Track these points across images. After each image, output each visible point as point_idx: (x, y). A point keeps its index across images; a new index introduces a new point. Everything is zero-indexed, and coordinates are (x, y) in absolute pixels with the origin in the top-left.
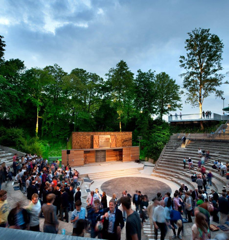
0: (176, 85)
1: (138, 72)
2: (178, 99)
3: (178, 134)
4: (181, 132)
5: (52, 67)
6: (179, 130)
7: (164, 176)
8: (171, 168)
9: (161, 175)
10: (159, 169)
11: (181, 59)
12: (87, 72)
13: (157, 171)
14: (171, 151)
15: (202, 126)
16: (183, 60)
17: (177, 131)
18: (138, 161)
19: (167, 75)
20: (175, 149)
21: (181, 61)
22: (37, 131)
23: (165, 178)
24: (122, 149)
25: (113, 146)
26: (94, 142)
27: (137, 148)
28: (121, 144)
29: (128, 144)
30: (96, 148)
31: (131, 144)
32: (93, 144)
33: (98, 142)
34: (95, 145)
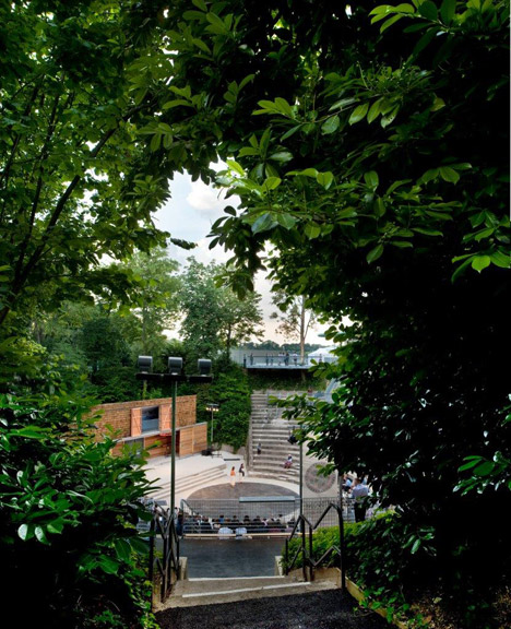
6: (263, 383)
7: (271, 474)
8: (276, 459)
9: (266, 474)
10: (257, 464)
13: (257, 467)
14: (263, 428)
15: (304, 377)
17: (261, 386)
18: (208, 453)
23: (275, 478)
24: (179, 431)
25: (166, 428)
26: (133, 424)
27: (204, 426)
28: (178, 421)
29: (190, 420)
30: (136, 435)
31: (194, 418)
32: (130, 428)
33: (139, 423)
34: (134, 430)
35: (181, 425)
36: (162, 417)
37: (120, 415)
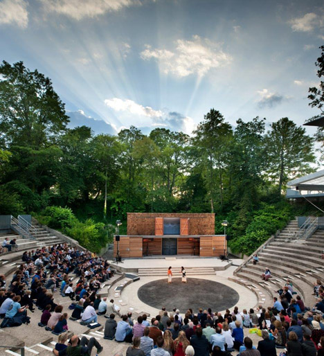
0: (307, 137)
1: (238, 122)
2: (311, 159)
3: (304, 217)
4: (310, 215)
5: (128, 131)
6: (306, 211)
11: (311, 93)
12: (171, 131)
14: (278, 246)
16: (313, 94)
19: (291, 122)
20: (288, 242)
21: (311, 97)
22: (105, 212)
23: (245, 285)
24: (199, 238)
25: (184, 233)
26: (157, 227)
27: (223, 237)
28: (197, 230)
29: (209, 231)
30: (159, 235)
31: (213, 231)
32: (154, 230)
33: (161, 227)
34: (157, 231)
35: (200, 234)
36: (181, 226)
37: (148, 221)
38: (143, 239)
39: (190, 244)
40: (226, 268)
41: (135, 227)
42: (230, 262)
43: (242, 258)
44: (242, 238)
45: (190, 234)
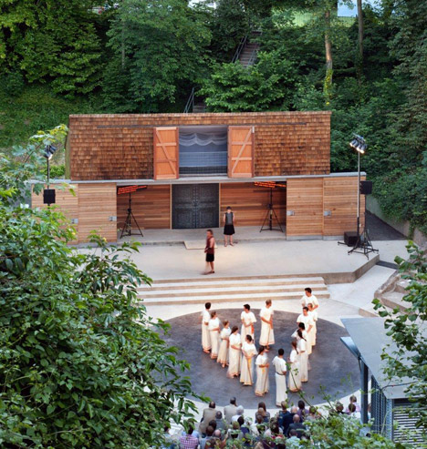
24: (285, 183)
25: (241, 171)
26: (159, 155)
27: (354, 179)
28: (277, 162)
29: (313, 163)
30: (165, 176)
31: (326, 161)
32: (152, 164)
33: (172, 155)
34: (159, 168)
35: (287, 172)
36: (232, 150)
37: (133, 137)
38: (118, 187)
39: (258, 196)
40: (358, 274)
41: (95, 156)
42: (372, 256)
43: (411, 237)
44: (411, 178)
45: (257, 174)
